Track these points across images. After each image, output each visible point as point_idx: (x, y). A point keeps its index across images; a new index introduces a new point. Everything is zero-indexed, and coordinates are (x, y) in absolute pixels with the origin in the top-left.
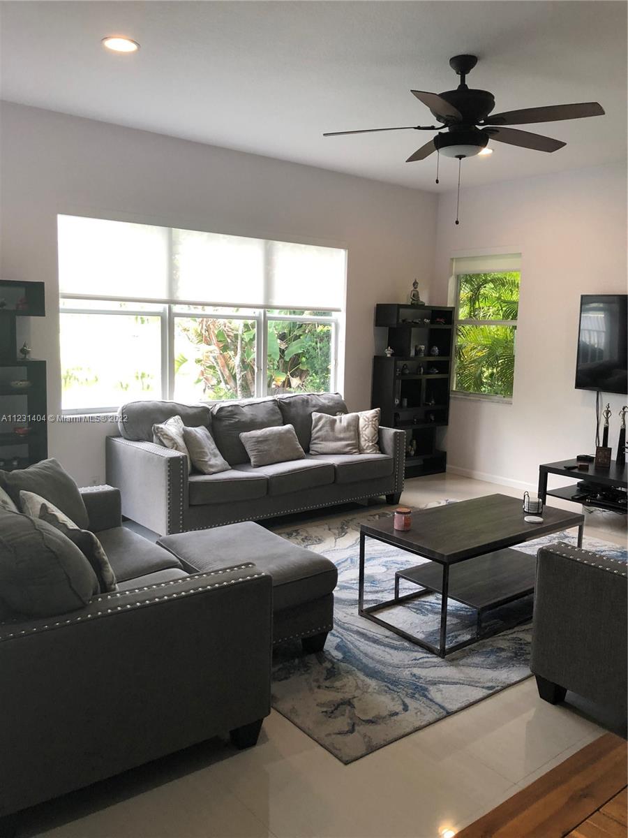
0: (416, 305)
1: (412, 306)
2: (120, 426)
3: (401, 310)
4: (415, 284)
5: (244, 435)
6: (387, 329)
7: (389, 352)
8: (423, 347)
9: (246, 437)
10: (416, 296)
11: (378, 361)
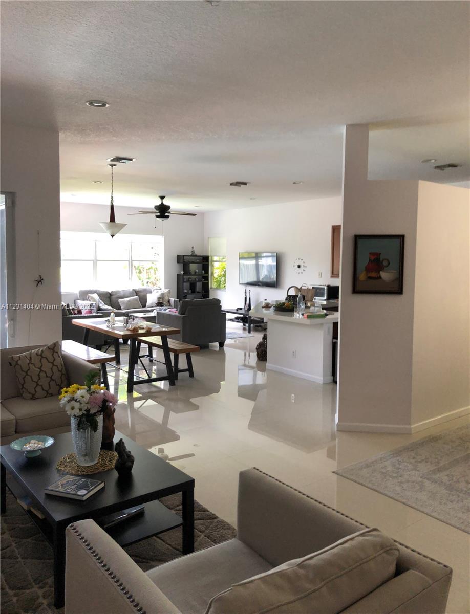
0: (193, 255)
1: (192, 256)
2: (78, 296)
3: (185, 257)
4: (193, 247)
5: (120, 300)
6: (182, 264)
7: (182, 273)
8: (197, 271)
9: (121, 302)
10: (193, 252)
11: (178, 276)
